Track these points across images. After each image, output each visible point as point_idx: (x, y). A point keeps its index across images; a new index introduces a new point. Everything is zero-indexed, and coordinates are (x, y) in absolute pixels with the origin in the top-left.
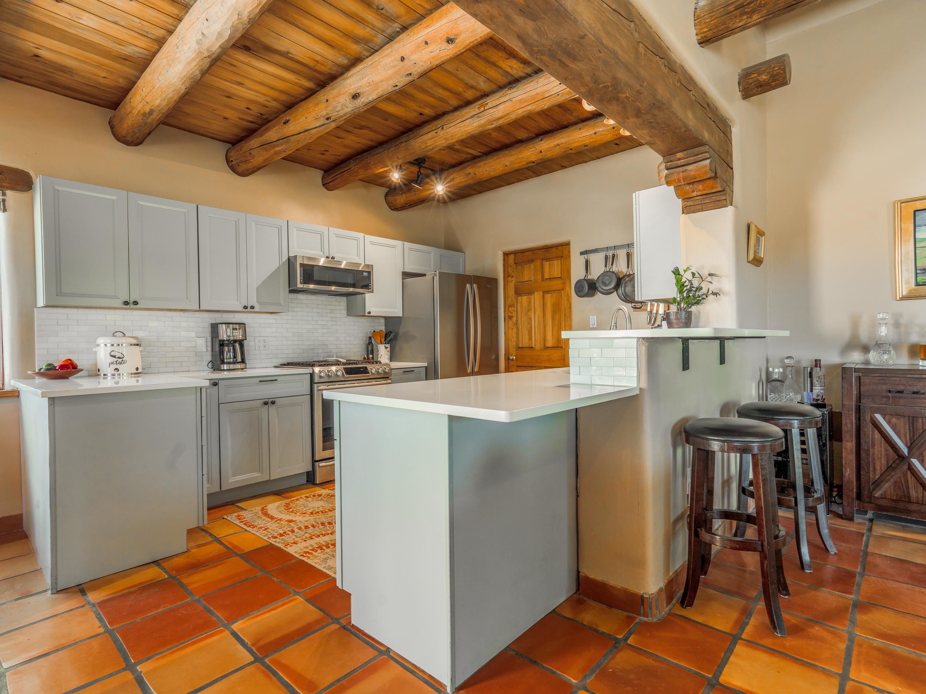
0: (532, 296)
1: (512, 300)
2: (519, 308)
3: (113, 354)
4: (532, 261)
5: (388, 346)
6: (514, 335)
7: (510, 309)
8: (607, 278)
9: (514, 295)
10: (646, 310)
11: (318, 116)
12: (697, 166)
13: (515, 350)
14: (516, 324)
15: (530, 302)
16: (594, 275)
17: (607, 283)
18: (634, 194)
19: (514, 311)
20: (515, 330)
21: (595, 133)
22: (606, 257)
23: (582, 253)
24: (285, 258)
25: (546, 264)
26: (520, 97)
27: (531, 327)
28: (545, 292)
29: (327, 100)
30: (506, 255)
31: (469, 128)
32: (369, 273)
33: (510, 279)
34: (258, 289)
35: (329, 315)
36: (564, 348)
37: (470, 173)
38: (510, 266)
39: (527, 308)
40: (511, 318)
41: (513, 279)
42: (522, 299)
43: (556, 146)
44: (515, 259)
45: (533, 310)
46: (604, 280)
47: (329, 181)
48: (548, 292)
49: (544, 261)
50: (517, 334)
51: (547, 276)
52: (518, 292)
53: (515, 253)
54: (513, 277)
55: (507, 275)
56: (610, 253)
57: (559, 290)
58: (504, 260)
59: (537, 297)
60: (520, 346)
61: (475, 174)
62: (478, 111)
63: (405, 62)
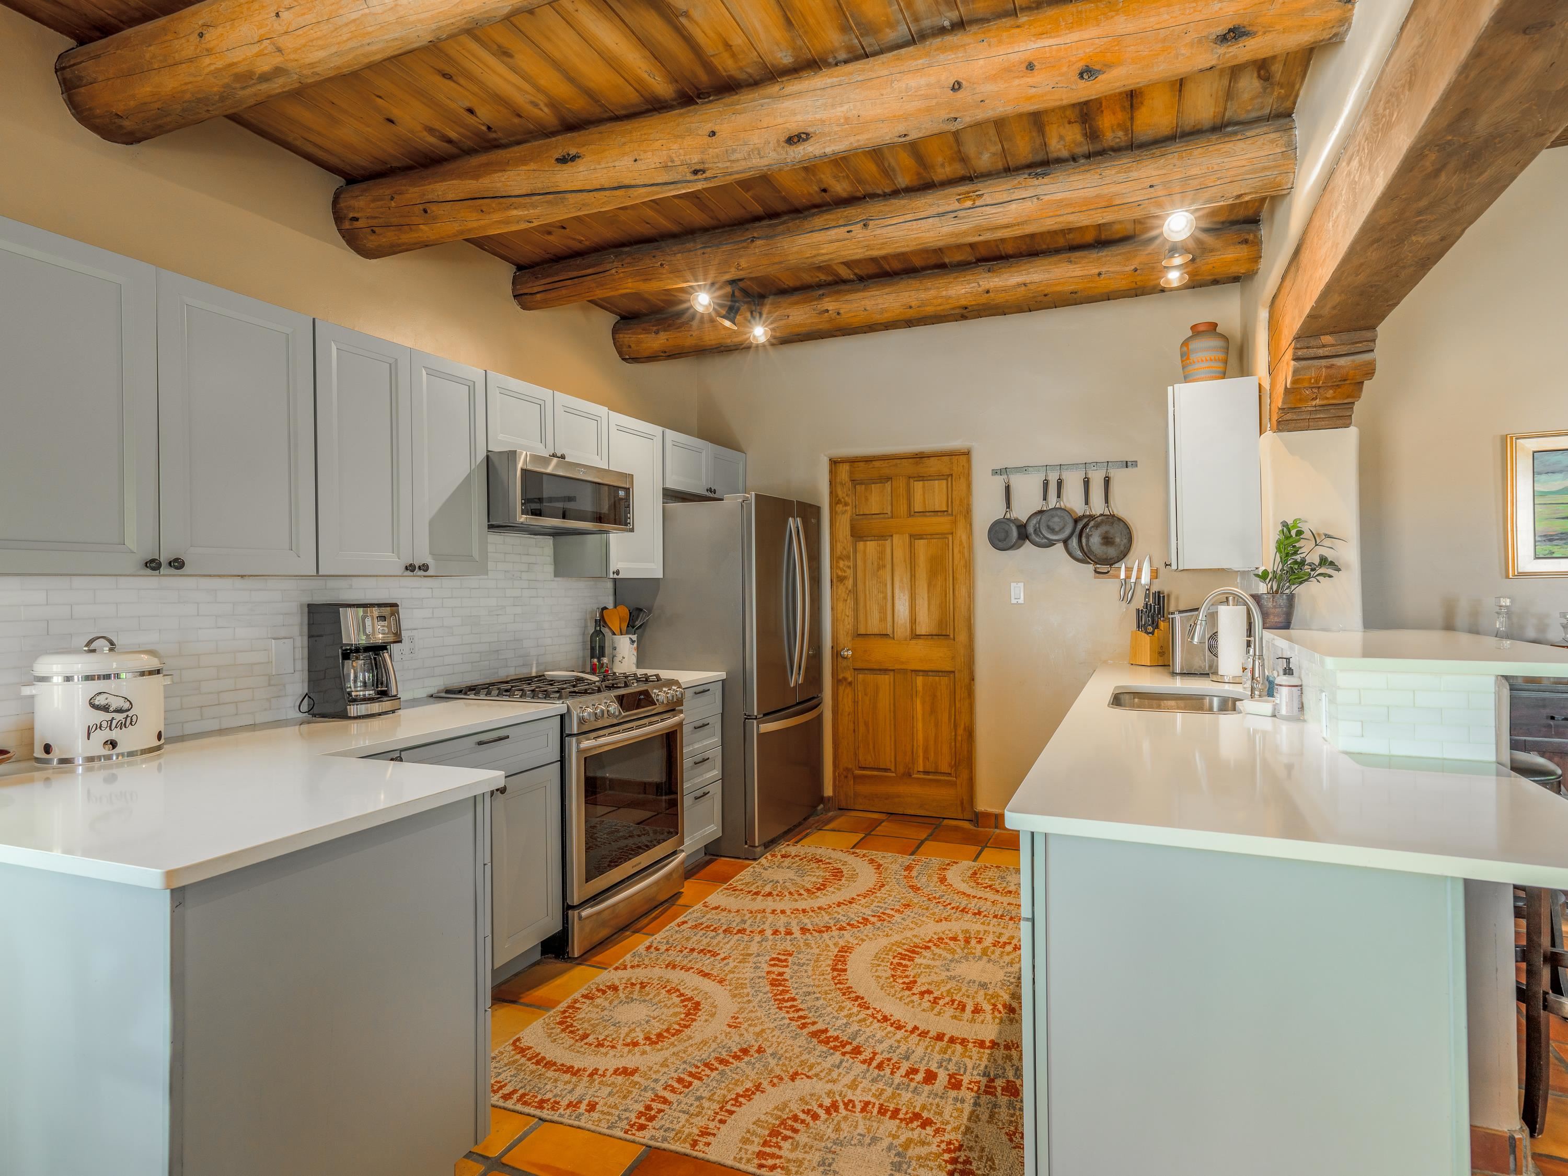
0: (888, 542)
1: (844, 548)
2: (859, 563)
3: (100, 700)
4: (889, 479)
5: (634, 637)
6: (849, 612)
7: (841, 564)
8: (1056, 519)
9: (849, 537)
10: (1118, 577)
11: (673, 161)
12: (1353, 361)
13: (850, 639)
14: (854, 592)
15: (882, 554)
16: (1022, 510)
17: (1057, 529)
18: (1170, 389)
19: (849, 567)
20: (851, 603)
21: (1100, 274)
22: (1046, 484)
23: (995, 472)
24: (481, 456)
25: (918, 486)
26: (1059, 196)
27: (885, 598)
28: (914, 537)
29: (713, 134)
30: (834, 463)
31: (928, 235)
32: (627, 490)
33: (840, 508)
34: (431, 523)
35: (524, 576)
36: (952, 636)
37: (827, 311)
38: (841, 484)
39: (876, 564)
40: (841, 579)
41: (848, 508)
42: (865, 547)
43: (1019, 285)
44: (851, 473)
45: (889, 566)
46: (1050, 524)
47: (535, 290)
48: (920, 537)
49: (912, 480)
50: (856, 610)
51: (918, 507)
52: (858, 535)
53: (853, 461)
54: (846, 504)
55: (835, 500)
56: (1053, 478)
57: (943, 536)
58: (831, 472)
59: (899, 543)
60: (862, 631)
61: (838, 314)
62: (957, 206)
63: (960, 94)
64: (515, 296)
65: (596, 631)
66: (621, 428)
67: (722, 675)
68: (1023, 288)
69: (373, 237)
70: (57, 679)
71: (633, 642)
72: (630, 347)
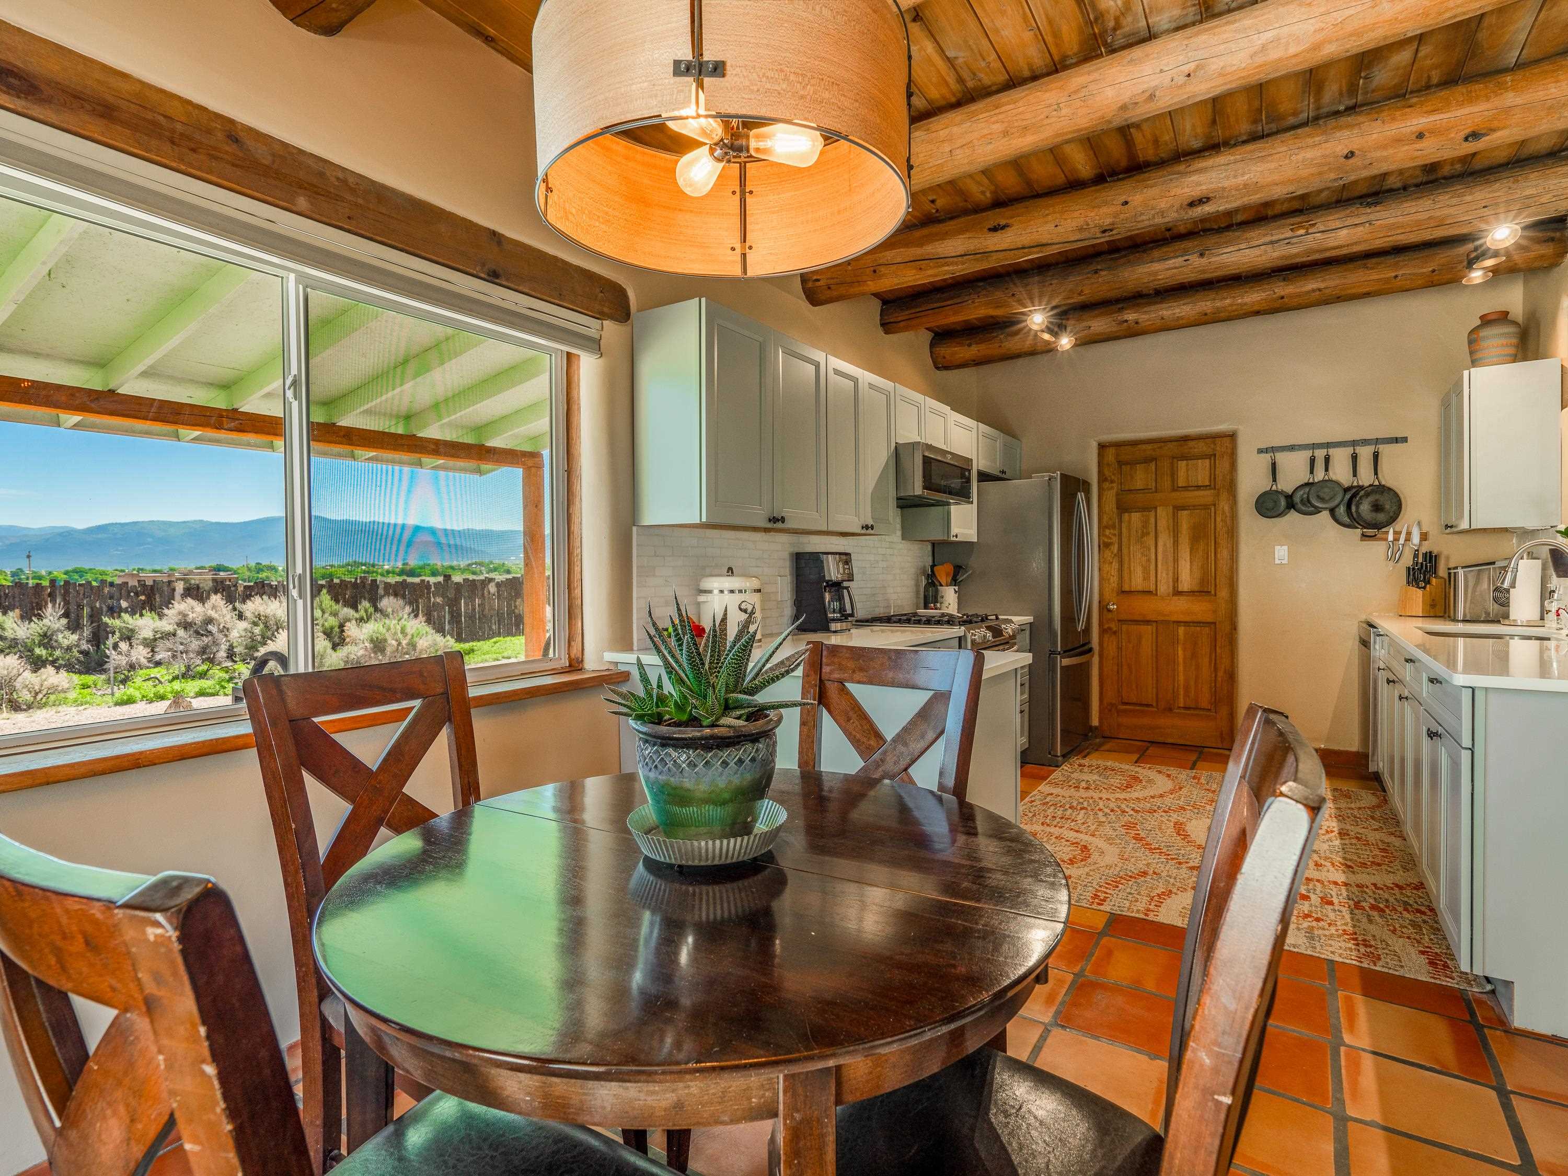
0: (1153, 513)
1: (1110, 519)
2: (1124, 530)
3: (743, 606)
4: (1154, 459)
5: (956, 588)
6: (1114, 572)
7: (1107, 532)
8: (1326, 490)
9: (1115, 510)
10: (1386, 539)
11: (1088, 225)
13: (1115, 595)
14: (1120, 555)
15: (1145, 524)
16: (1287, 484)
17: (1327, 498)
18: (1466, 373)
19: (1115, 535)
20: (1115, 565)
21: (1396, 277)
22: (1313, 461)
23: (1260, 451)
24: (893, 445)
25: (1182, 464)
26: (1392, 220)
27: (1149, 560)
28: (1178, 508)
29: (1126, 203)
30: (1102, 447)
32: (969, 471)
33: (1106, 485)
34: (872, 495)
36: (1213, 592)
37: (1126, 321)
38: (1108, 465)
39: (1140, 532)
40: (1107, 545)
41: (1114, 485)
42: (1130, 518)
43: (1313, 291)
44: (1117, 455)
45: (1152, 534)
46: (1322, 495)
48: (1183, 508)
49: (1175, 460)
50: (1121, 570)
51: (1181, 482)
52: (1123, 508)
53: (1118, 445)
54: (1112, 482)
55: (1102, 479)
56: (1320, 454)
57: (1205, 507)
58: (1099, 454)
59: (1163, 514)
60: (1126, 588)
61: (1137, 323)
62: (1290, 234)
63: (1351, 161)
64: (882, 325)
65: (928, 583)
66: (957, 424)
67: (1030, 619)
68: (1318, 293)
69: (829, 292)
70: (716, 592)
71: (956, 592)
72: (944, 358)
